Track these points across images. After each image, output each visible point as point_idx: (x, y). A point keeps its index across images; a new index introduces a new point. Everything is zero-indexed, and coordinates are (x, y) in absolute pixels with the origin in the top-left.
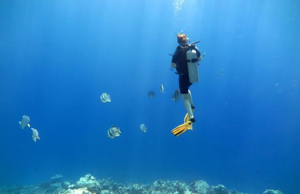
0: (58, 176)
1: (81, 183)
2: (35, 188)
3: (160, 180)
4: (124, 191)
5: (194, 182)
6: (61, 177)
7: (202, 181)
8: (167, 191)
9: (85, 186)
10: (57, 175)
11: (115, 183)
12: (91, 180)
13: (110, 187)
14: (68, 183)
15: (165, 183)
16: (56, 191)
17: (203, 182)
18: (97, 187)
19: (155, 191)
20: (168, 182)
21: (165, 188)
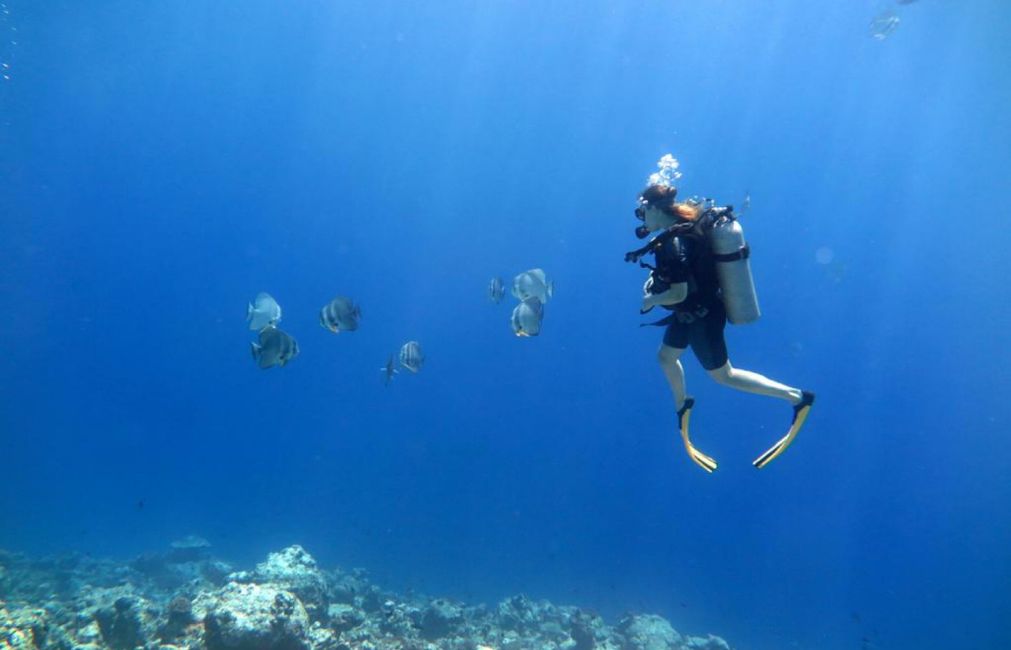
0: (195, 542)
1: (270, 568)
2: (119, 570)
3: (520, 598)
4: (402, 615)
5: (629, 616)
6: (203, 547)
7: (655, 616)
8: (539, 635)
9: (281, 580)
10: (191, 538)
11: (375, 588)
12: (302, 566)
13: (356, 598)
14: (226, 566)
15: (536, 609)
16: (188, 585)
17: (658, 620)
18: (320, 590)
19: (500, 631)
20: (547, 606)
21: (534, 626)
